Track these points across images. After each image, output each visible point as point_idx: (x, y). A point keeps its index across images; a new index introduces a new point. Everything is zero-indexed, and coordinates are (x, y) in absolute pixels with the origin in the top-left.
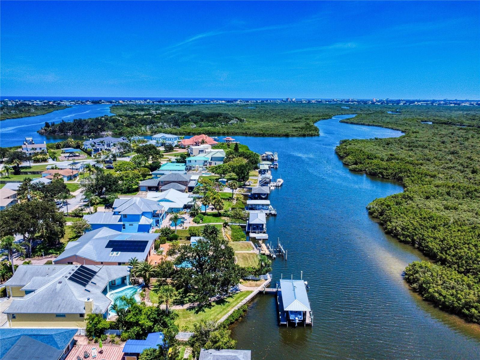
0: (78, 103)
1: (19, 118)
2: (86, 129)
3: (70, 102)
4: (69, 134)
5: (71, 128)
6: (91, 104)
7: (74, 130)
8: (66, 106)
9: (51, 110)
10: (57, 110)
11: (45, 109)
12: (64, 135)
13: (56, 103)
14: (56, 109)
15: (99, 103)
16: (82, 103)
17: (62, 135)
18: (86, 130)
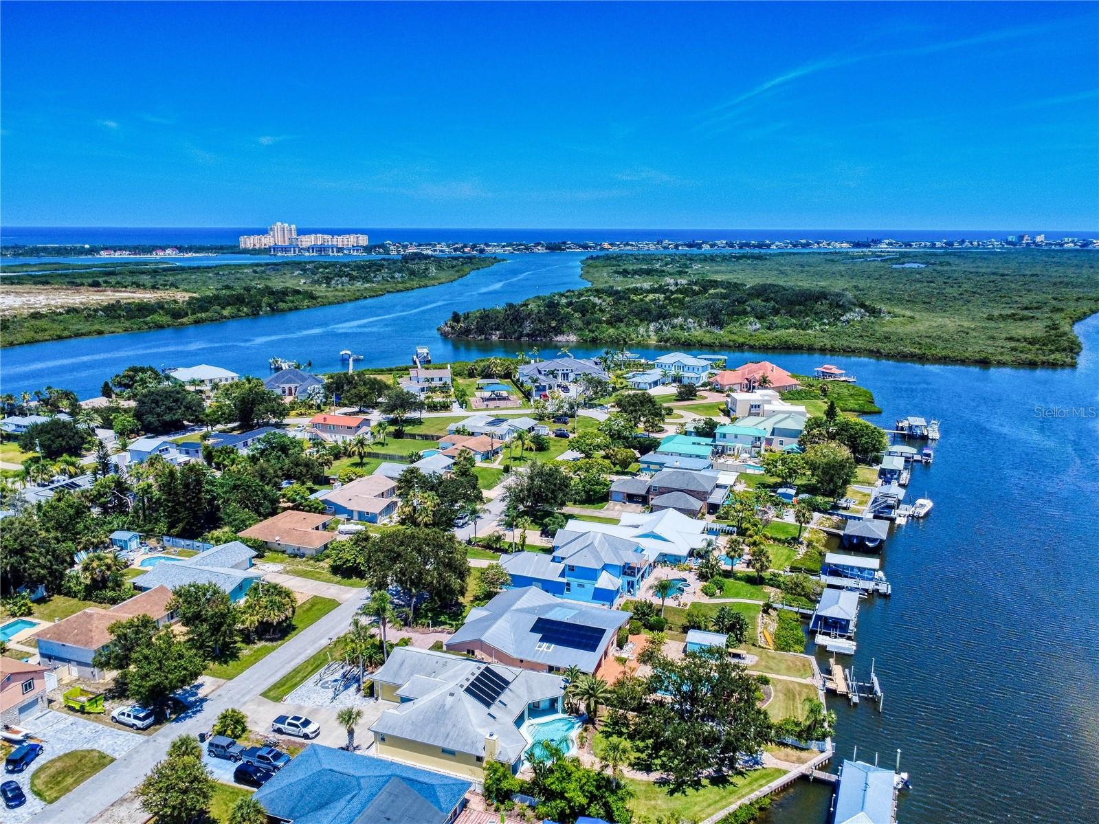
0: (518, 250)
1: (407, 289)
2: (528, 327)
3: (504, 247)
4: (494, 337)
5: (499, 325)
6: (546, 251)
7: (504, 329)
8: (496, 259)
9: (466, 268)
10: (478, 269)
11: (455, 266)
12: (486, 339)
13: (477, 251)
14: (475, 267)
15: (560, 249)
16: (527, 249)
17: (481, 340)
18: (527, 330)
